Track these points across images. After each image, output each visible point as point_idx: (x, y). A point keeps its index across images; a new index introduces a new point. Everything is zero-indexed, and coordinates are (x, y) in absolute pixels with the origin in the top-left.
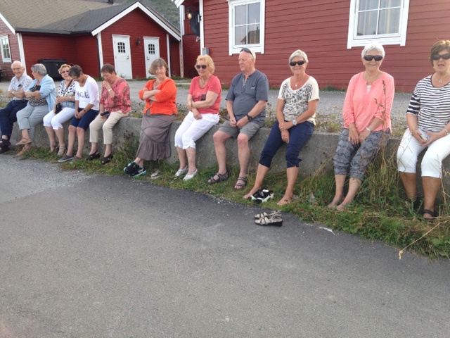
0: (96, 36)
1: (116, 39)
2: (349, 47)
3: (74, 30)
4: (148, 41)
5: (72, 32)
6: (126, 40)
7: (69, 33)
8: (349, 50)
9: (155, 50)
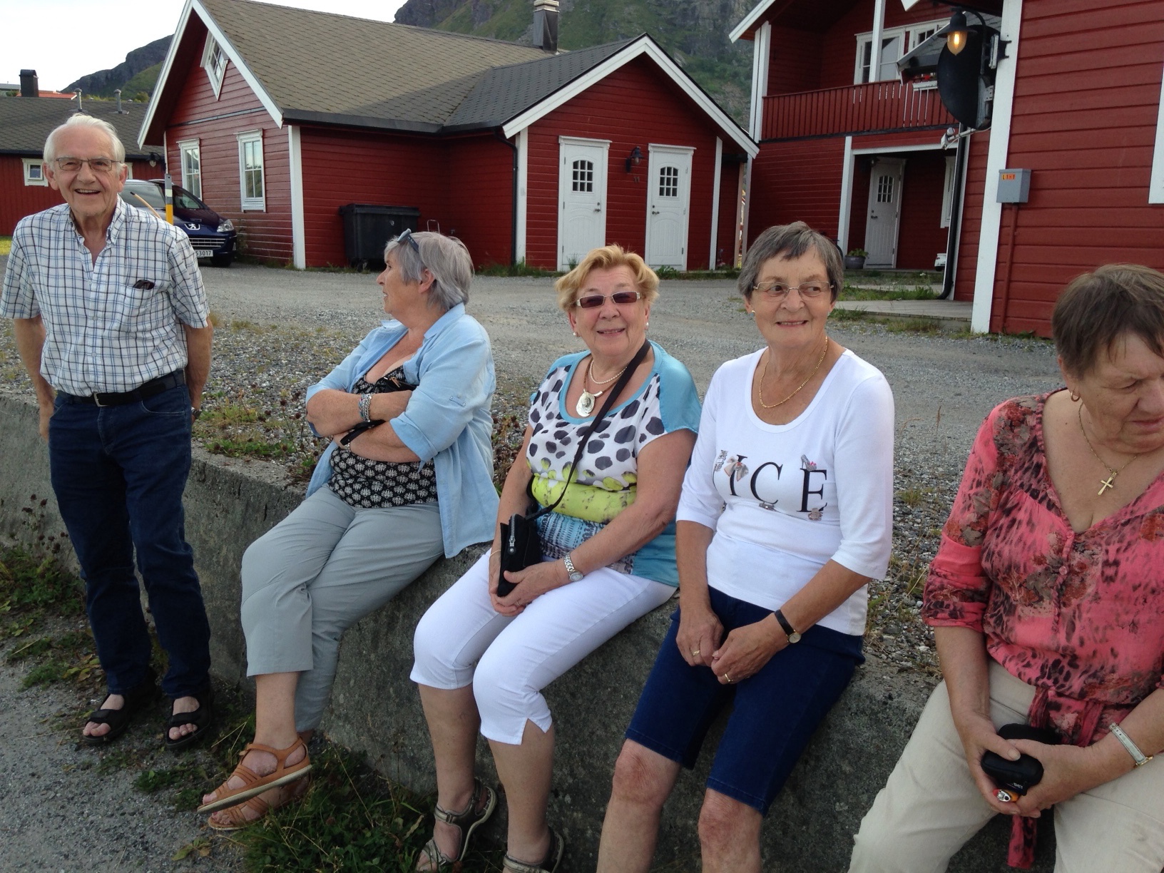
0: (514, 138)
1: (571, 151)
3: (448, 122)
4: (661, 158)
5: (443, 128)
6: (597, 154)
7: (433, 130)
9: (679, 187)
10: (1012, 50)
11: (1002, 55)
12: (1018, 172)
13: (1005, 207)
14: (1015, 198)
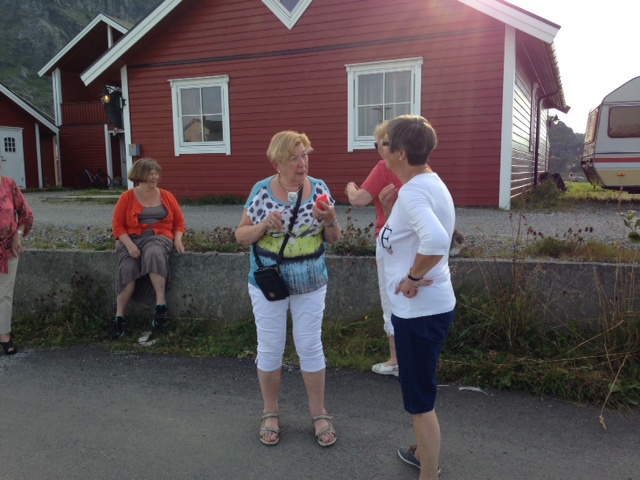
2: (350, 149)
8: (350, 153)
9: (16, 147)
10: (127, 102)
11: (124, 104)
12: (134, 145)
13: (133, 157)
14: (135, 154)
